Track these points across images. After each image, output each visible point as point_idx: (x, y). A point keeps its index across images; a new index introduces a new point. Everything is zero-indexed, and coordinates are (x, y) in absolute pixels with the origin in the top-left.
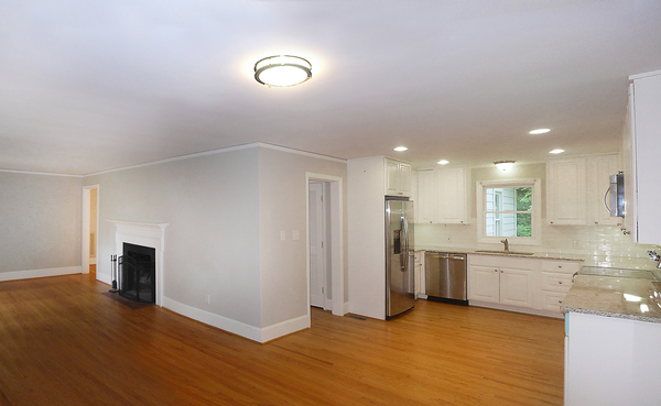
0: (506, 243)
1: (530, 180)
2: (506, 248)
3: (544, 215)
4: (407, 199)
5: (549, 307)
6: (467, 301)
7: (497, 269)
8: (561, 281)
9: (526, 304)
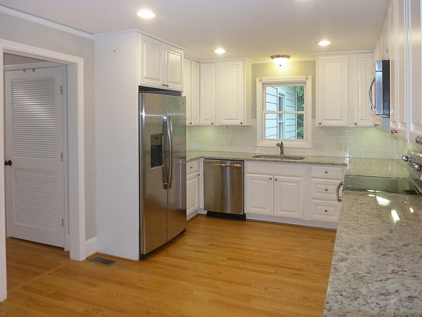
0: (281, 146)
1: (302, 78)
2: (282, 152)
3: (314, 117)
4: (178, 93)
5: (317, 217)
6: (244, 215)
7: (272, 177)
8: (328, 187)
9: (296, 215)
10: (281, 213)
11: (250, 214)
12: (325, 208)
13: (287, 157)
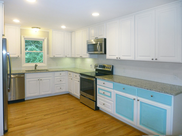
2: (35, 68)
3: (48, 53)
7: (39, 79)
8: (61, 79)
9: (49, 92)
10: (43, 93)
11: (28, 97)
12: (60, 87)
13: (38, 70)
